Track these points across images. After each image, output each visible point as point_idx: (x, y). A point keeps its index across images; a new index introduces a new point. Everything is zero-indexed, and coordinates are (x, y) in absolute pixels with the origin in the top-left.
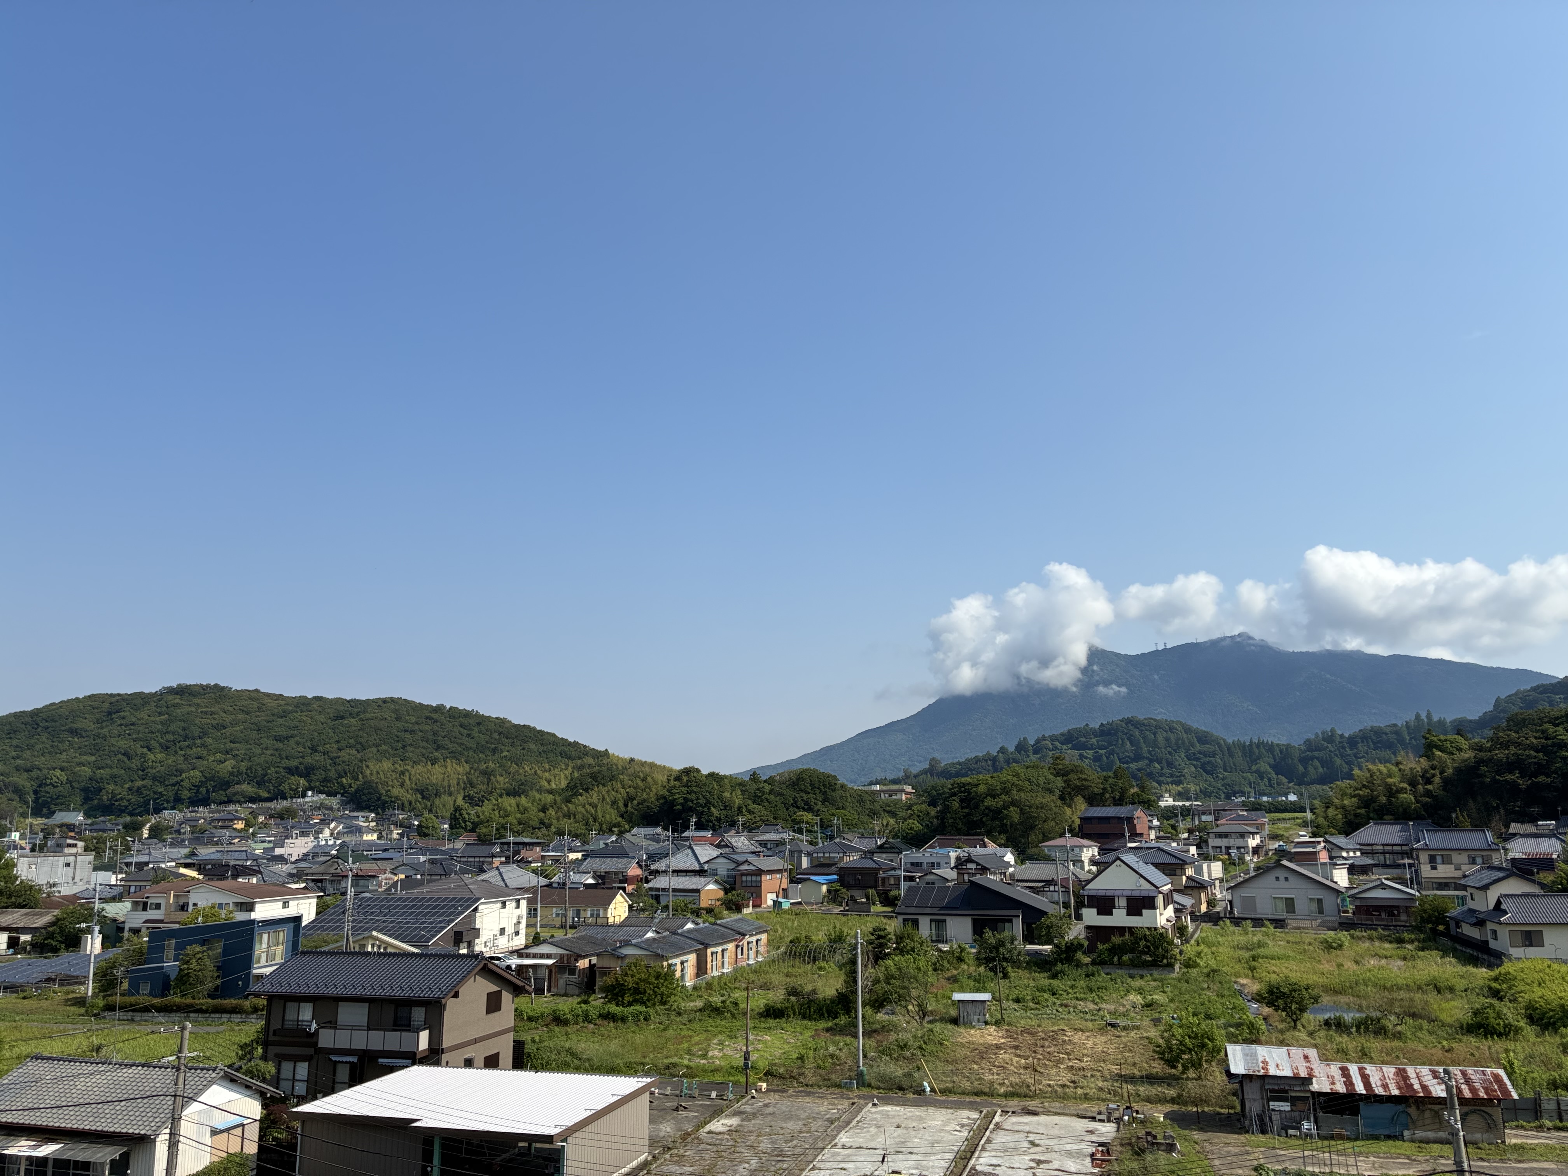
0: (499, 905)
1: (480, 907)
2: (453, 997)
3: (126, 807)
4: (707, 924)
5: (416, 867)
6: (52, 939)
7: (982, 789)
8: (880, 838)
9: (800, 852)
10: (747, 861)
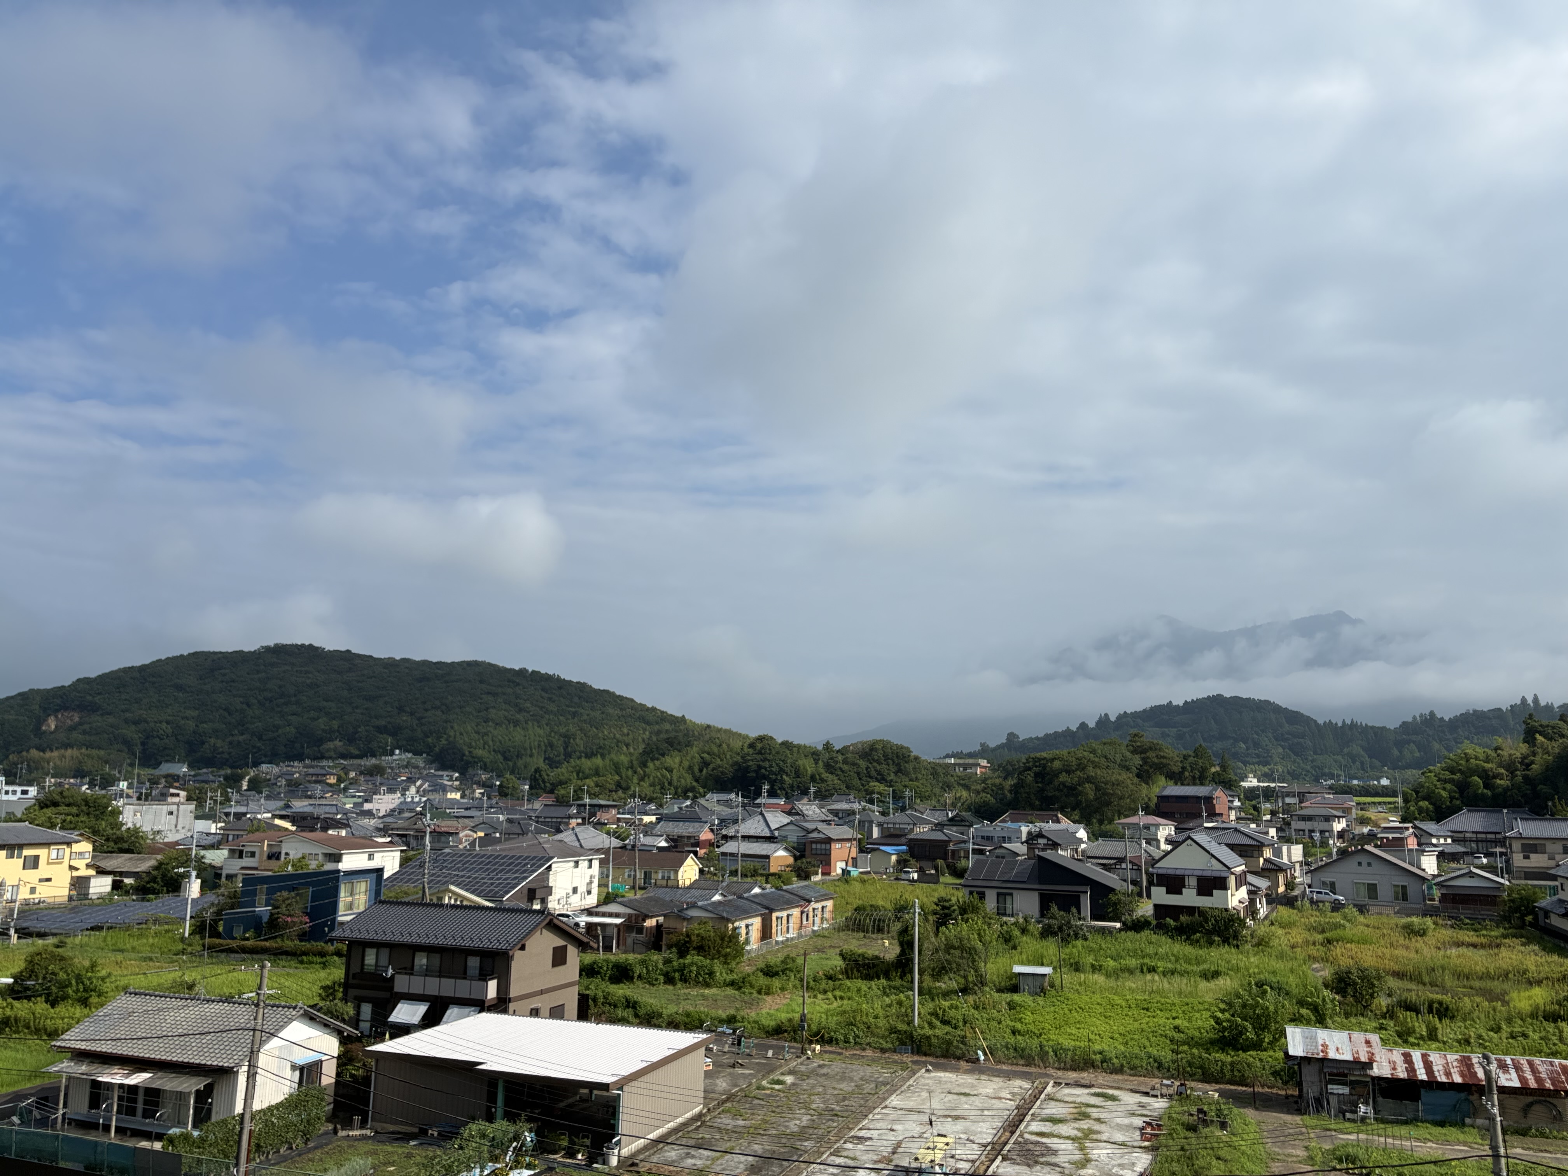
0: (572, 864)
1: (553, 866)
2: (520, 949)
3: (227, 760)
4: (773, 890)
5: (493, 826)
6: (155, 882)
7: (1057, 764)
8: (952, 811)
9: (871, 822)
10: (816, 829)
